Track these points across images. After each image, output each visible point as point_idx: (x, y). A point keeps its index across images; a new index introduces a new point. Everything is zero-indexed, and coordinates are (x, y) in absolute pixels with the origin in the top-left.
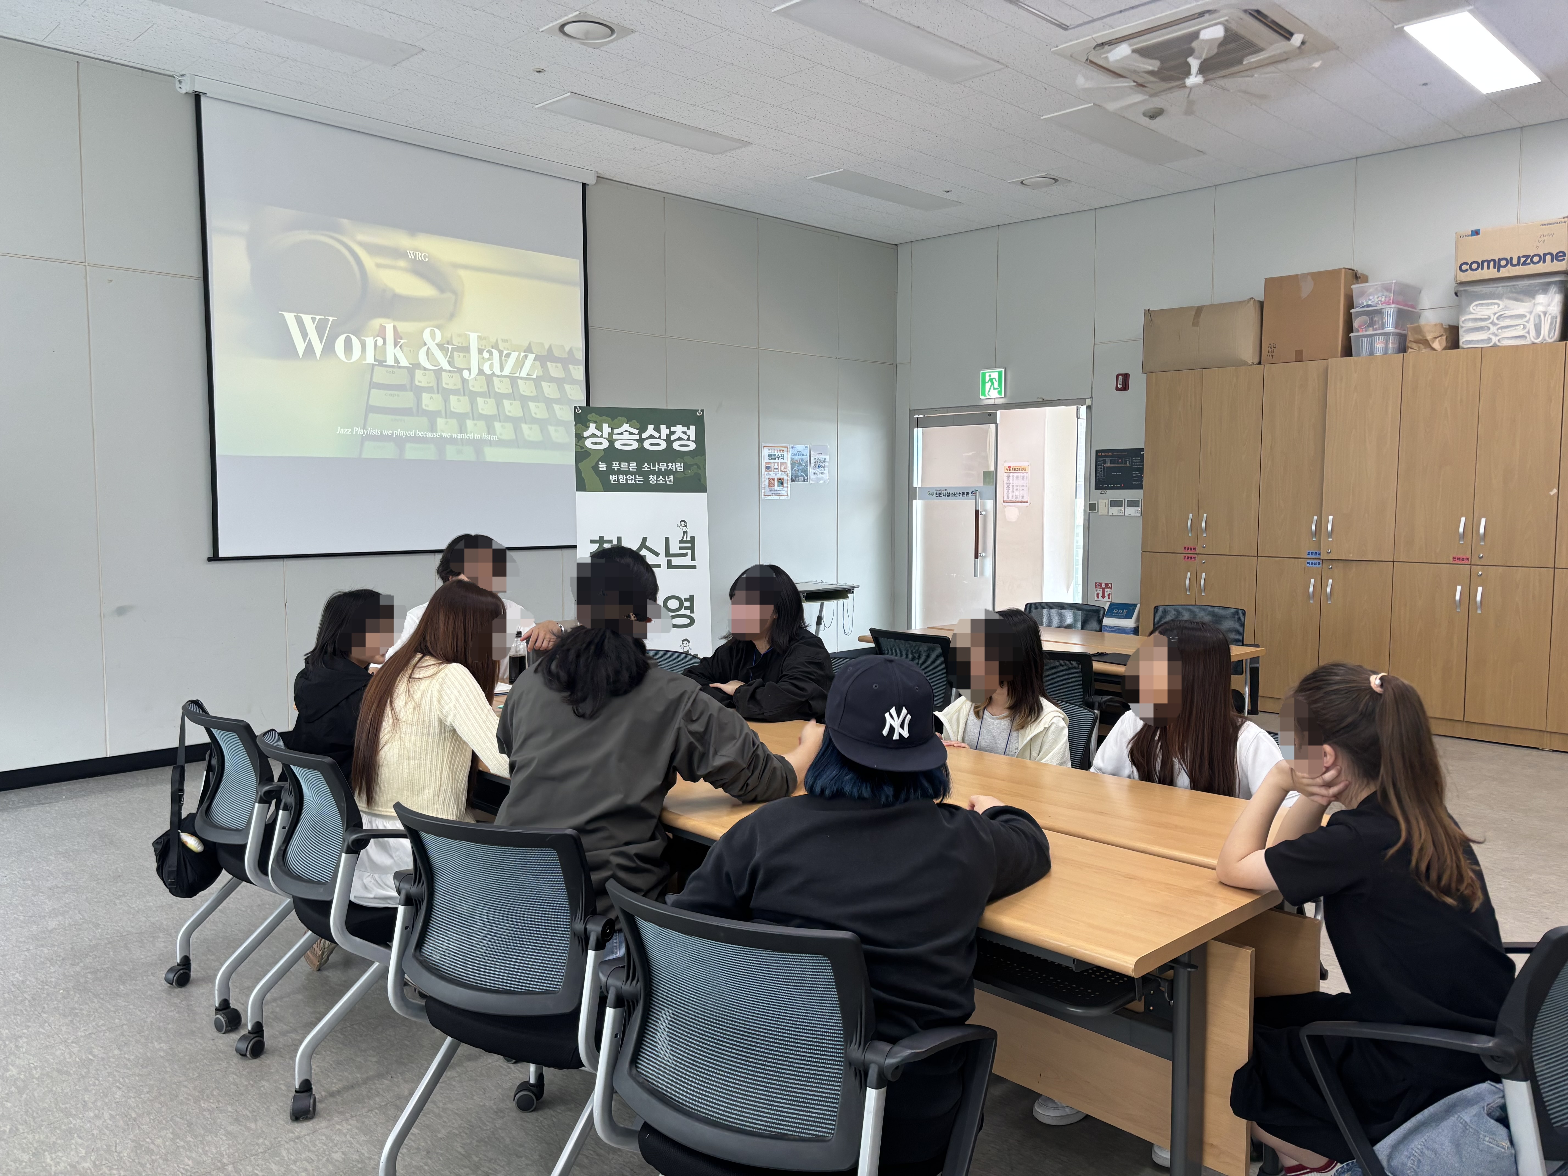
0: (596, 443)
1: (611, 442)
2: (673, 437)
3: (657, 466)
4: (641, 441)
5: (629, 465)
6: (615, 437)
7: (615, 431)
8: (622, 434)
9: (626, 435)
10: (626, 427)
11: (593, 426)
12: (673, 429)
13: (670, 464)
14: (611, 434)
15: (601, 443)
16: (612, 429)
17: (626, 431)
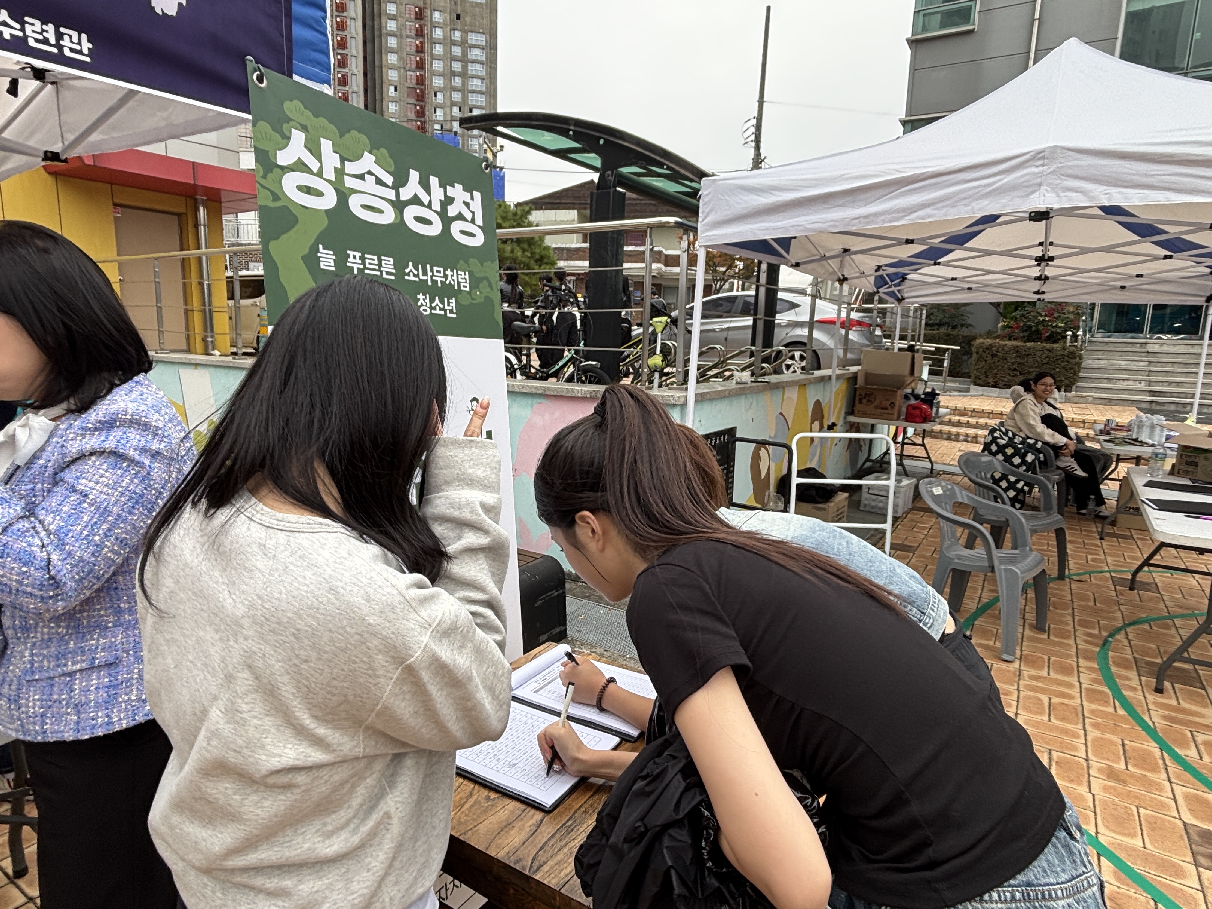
0: (308, 190)
1: (343, 195)
2: (452, 211)
3: (430, 274)
4: (399, 206)
5: (380, 265)
6: (350, 183)
7: (351, 168)
8: (361, 177)
9: (370, 182)
10: (368, 162)
11: (298, 137)
12: (450, 191)
13: (449, 272)
14: (340, 173)
15: (320, 194)
16: (343, 160)
17: (370, 173)
